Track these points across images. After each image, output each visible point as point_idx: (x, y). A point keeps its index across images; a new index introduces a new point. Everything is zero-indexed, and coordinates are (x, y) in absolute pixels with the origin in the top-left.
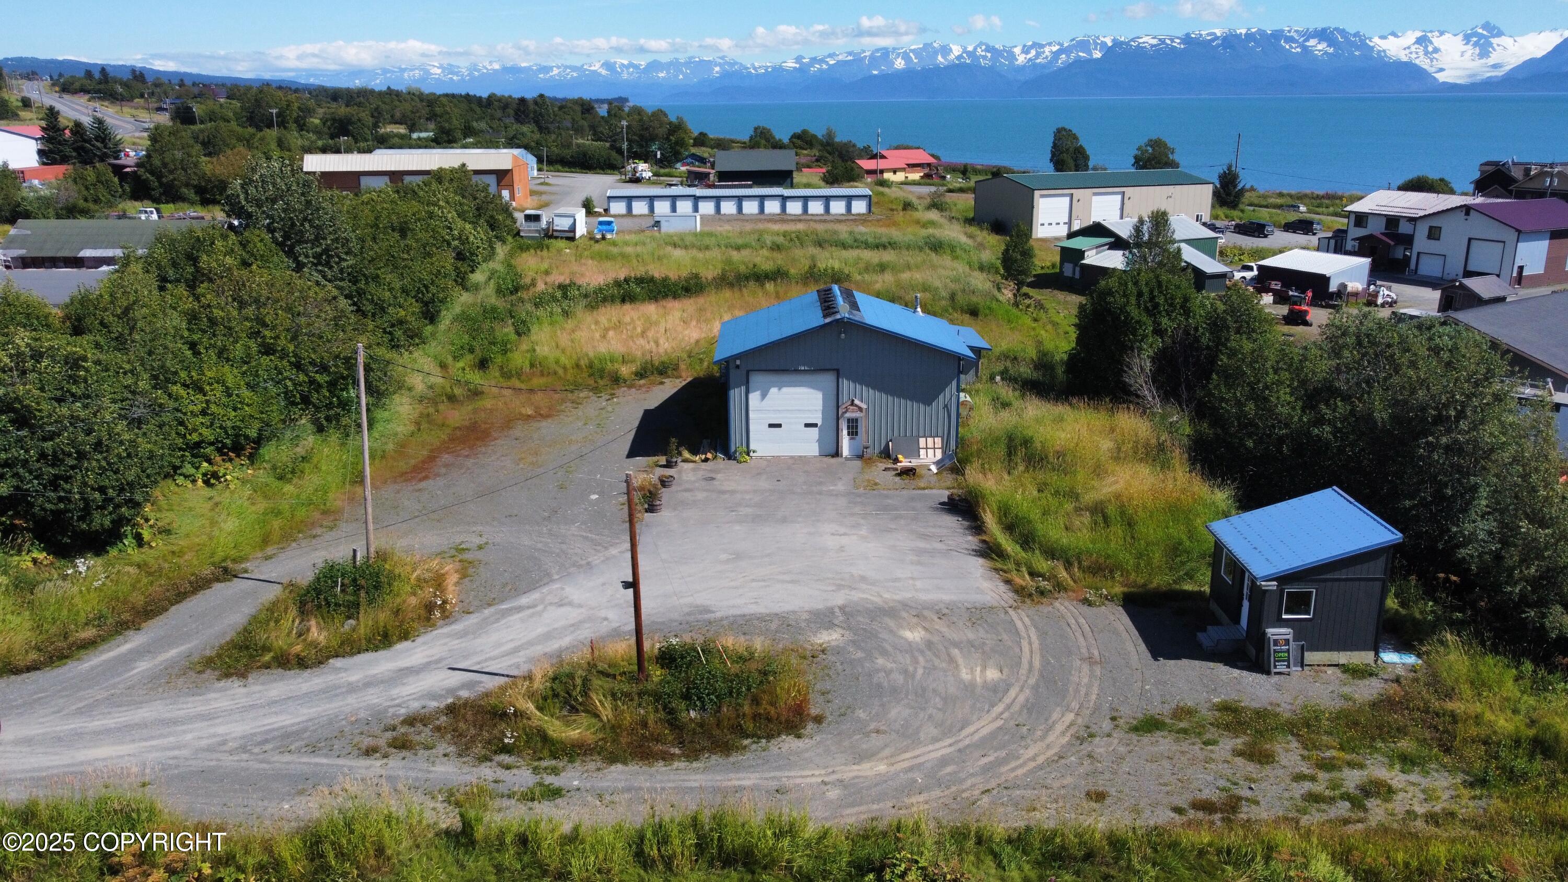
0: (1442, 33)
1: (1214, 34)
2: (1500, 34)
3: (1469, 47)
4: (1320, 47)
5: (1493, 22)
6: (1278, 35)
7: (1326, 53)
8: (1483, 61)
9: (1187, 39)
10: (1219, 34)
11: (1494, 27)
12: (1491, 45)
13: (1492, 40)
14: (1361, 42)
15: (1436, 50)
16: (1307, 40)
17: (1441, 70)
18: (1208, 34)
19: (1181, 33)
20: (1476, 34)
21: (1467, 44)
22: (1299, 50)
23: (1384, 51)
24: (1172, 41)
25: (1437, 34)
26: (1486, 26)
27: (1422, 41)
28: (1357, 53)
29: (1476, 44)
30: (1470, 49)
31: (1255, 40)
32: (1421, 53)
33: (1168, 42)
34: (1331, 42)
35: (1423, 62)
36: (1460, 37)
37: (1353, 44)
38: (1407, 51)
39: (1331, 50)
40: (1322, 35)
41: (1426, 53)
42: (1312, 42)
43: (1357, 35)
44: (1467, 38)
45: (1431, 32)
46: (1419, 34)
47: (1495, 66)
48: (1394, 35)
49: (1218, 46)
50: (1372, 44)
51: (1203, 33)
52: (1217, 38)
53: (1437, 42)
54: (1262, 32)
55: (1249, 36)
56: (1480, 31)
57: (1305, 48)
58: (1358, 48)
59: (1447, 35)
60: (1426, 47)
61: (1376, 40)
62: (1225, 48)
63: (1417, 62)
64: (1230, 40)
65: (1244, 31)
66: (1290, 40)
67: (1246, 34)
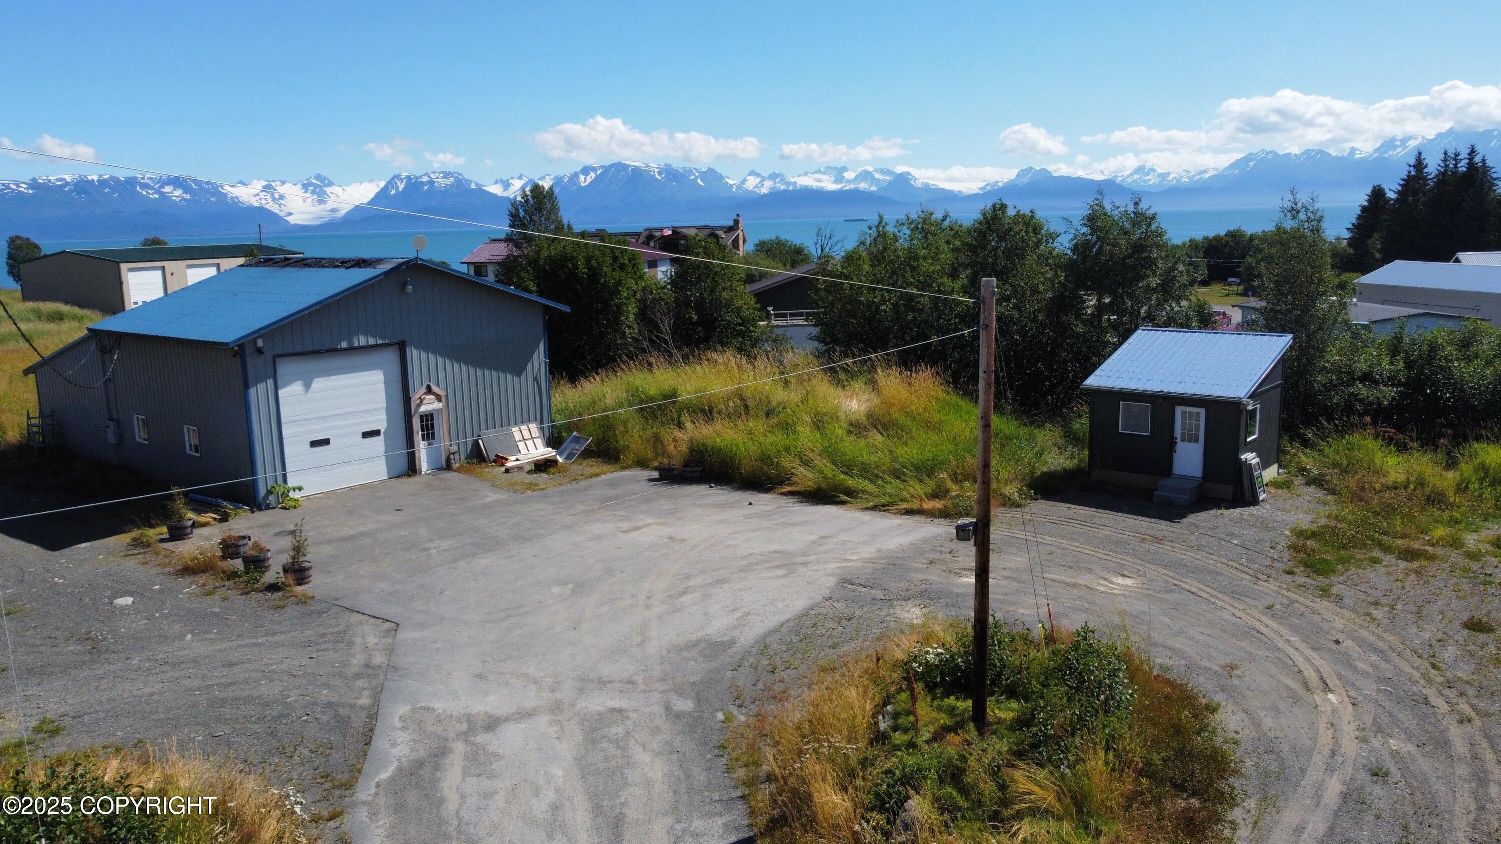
0: (283, 183)
1: (64, 179)
2: (331, 184)
3: (308, 195)
4: (176, 193)
5: (323, 173)
6: (131, 182)
7: (183, 199)
8: (322, 206)
9: (34, 184)
10: (69, 180)
11: (325, 179)
12: (325, 193)
13: (326, 189)
14: (214, 190)
15: (282, 197)
16: (162, 186)
17: (290, 214)
18: (57, 180)
19: (27, 178)
20: (311, 184)
21: (306, 192)
22: (156, 196)
23: (237, 197)
24: (17, 185)
25: (278, 183)
26: (317, 177)
27: (267, 188)
28: (213, 199)
29: (313, 192)
30: (310, 198)
31: (109, 186)
32: (270, 200)
33: (14, 187)
34: (187, 189)
35: (272, 207)
36: (299, 186)
37: (206, 191)
38: (257, 198)
39: (188, 196)
40: (176, 182)
41: (274, 199)
42: (167, 189)
43: (207, 183)
44: (305, 187)
45: (274, 181)
46: (264, 183)
47: (333, 210)
48: (241, 182)
49: (71, 191)
50: (224, 191)
51: (50, 178)
52: (67, 184)
53: (281, 189)
54: (115, 179)
55: (102, 183)
56: (314, 181)
57: (162, 194)
58: (213, 194)
59: (288, 185)
60: (272, 194)
61: (227, 187)
62: (79, 193)
63: (268, 206)
64: (82, 186)
65: (95, 178)
66: (145, 186)
67: (98, 181)
